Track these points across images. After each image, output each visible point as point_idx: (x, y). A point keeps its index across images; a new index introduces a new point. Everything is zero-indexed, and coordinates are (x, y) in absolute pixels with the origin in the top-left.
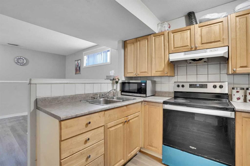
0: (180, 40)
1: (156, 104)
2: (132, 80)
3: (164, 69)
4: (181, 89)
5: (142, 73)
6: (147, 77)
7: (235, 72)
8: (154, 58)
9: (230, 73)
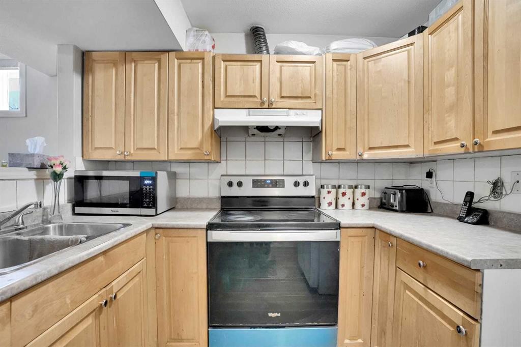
0: (240, 80)
1: (189, 231)
2: (107, 169)
3: (202, 143)
4: (235, 191)
5: (139, 152)
6: (152, 161)
7: (330, 158)
8: (176, 114)
9: (324, 159)
